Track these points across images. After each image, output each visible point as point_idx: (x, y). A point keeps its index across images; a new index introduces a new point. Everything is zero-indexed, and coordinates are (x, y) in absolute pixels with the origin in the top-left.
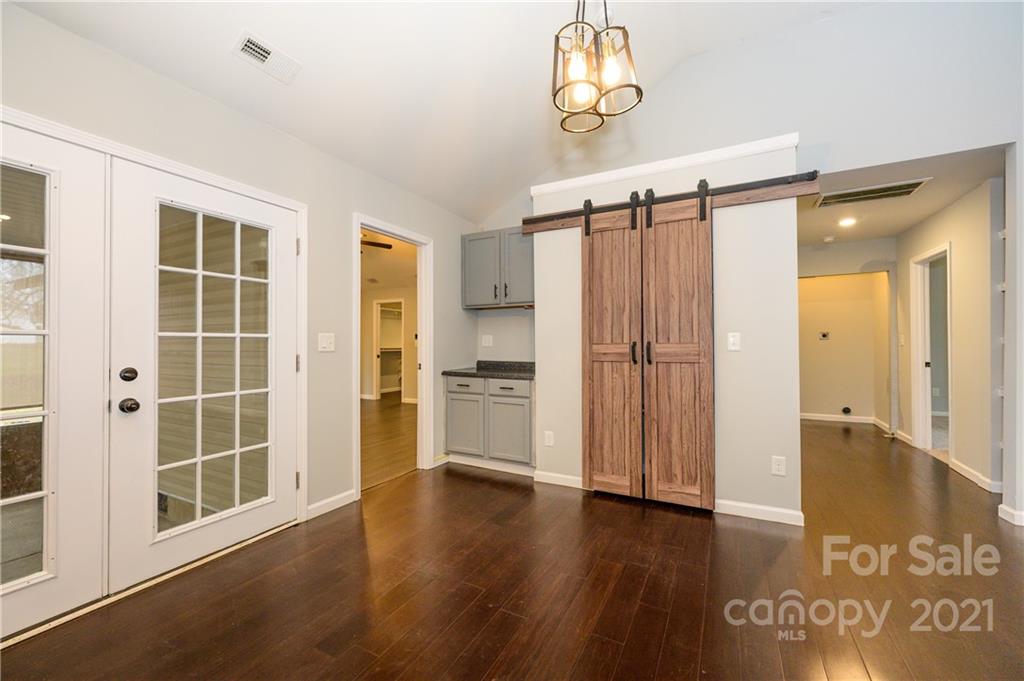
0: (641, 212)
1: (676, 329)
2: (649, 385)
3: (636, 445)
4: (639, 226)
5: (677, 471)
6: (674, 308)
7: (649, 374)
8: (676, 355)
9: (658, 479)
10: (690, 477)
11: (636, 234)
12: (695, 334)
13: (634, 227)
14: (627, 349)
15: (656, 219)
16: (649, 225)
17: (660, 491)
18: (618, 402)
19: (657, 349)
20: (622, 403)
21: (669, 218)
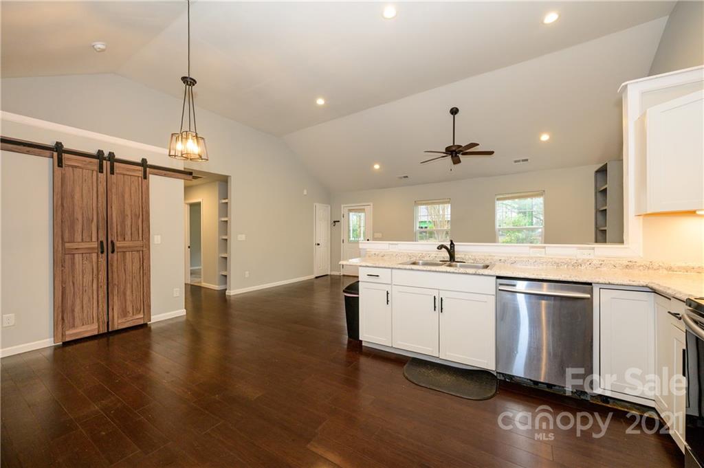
0: (106, 164)
1: (129, 233)
2: (112, 265)
3: (103, 302)
4: (105, 171)
5: (130, 309)
6: (128, 222)
7: (112, 259)
8: (129, 247)
9: (118, 317)
10: (137, 310)
11: (102, 176)
12: (140, 235)
13: (101, 171)
14: (95, 245)
15: (116, 170)
16: (112, 173)
17: (119, 323)
18: (88, 278)
19: (117, 244)
20: (91, 279)
21: (125, 173)
